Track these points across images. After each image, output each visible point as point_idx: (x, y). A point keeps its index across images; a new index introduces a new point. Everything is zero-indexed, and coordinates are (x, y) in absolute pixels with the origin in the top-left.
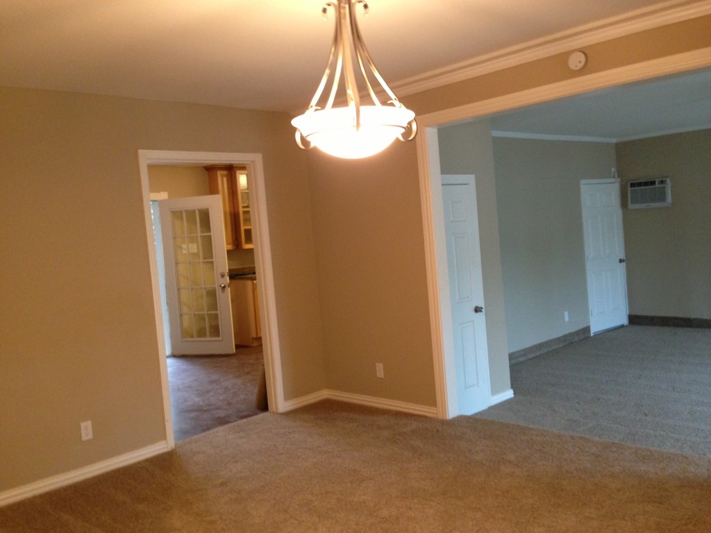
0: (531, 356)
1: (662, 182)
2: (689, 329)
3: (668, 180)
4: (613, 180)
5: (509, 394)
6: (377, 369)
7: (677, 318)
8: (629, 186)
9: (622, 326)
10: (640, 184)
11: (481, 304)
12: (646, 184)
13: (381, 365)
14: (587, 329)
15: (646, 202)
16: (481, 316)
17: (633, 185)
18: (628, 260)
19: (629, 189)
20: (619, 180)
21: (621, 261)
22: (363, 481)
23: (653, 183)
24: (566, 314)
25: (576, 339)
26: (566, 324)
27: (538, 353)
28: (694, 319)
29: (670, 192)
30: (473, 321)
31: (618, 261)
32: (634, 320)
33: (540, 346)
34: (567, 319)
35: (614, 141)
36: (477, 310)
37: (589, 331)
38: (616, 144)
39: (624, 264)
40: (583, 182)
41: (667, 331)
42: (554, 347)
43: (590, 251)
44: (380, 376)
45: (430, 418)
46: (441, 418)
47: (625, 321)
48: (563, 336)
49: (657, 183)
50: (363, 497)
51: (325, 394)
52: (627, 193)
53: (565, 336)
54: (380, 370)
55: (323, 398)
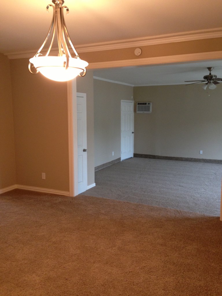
0: (100, 169)
1: (149, 104)
2: (154, 159)
3: (151, 103)
4: (132, 101)
5: (94, 185)
6: (43, 175)
7: (150, 155)
8: (137, 104)
9: (131, 158)
10: (141, 104)
11: (86, 148)
12: (143, 104)
13: (45, 174)
14: (120, 159)
15: (143, 111)
16: (86, 153)
17: (139, 104)
18: (135, 133)
19: (137, 105)
20: (134, 101)
21: (133, 133)
22: (41, 226)
23: (146, 104)
24: (113, 152)
25: (116, 162)
26: (113, 157)
27: (103, 168)
28: (156, 156)
29: (151, 108)
30: (82, 155)
31: (132, 133)
32: (136, 155)
33: (103, 165)
34: (113, 155)
35: (133, 86)
36: (84, 150)
37: (120, 160)
38: (134, 87)
39: (133, 134)
40: (122, 101)
41: (147, 160)
42: (108, 166)
43: (123, 128)
44: (44, 179)
45: (67, 196)
46: (71, 196)
47: (132, 156)
48: (111, 161)
49: (147, 104)
50: (42, 233)
51: (16, 187)
52: (136, 107)
53: (112, 161)
54: (44, 176)
55: (15, 188)
